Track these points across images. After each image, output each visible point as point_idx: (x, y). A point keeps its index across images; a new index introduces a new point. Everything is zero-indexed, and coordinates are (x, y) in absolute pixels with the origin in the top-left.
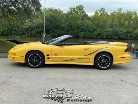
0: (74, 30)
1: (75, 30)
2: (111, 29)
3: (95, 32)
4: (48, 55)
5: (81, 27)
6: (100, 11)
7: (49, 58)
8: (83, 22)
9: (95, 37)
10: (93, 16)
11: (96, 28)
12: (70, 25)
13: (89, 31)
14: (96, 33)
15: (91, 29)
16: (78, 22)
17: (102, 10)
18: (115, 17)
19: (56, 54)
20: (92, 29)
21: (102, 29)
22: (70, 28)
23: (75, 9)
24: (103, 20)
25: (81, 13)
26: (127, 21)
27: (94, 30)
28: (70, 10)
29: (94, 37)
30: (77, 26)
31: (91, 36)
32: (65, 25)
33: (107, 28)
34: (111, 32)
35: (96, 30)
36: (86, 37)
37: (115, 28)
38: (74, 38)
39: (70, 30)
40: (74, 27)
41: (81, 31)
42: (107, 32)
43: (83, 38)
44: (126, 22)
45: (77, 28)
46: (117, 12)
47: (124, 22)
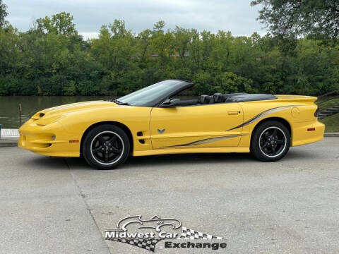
0: (50, 75)
1: (54, 77)
2: (143, 72)
3: (105, 79)
4: (140, 134)
5: (69, 68)
6: (113, 29)
7: (142, 141)
8: (72, 55)
9: (105, 91)
10: (97, 40)
11: (105, 70)
12: (40, 63)
13: (90, 78)
14: (106, 81)
15: (93, 72)
16: (59, 55)
17: (118, 26)
18: (149, 44)
19: (161, 130)
20: (96, 72)
21: (121, 72)
22: (39, 71)
23: (49, 22)
24: (123, 49)
25: (65, 34)
26: (177, 53)
27: (102, 74)
28: (37, 25)
29: (102, 93)
30: (58, 65)
31: (96, 88)
32: (27, 63)
33: (133, 69)
34: (143, 79)
35: (106, 74)
36: (83, 92)
37: (150, 69)
38: (52, 95)
39: (40, 75)
40: (50, 66)
41: (68, 79)
42: (132, 78)
43: (75, 95)
44: (176, 55)
45: (58, 71)
46: (153, 30)
47: (171, 53)
